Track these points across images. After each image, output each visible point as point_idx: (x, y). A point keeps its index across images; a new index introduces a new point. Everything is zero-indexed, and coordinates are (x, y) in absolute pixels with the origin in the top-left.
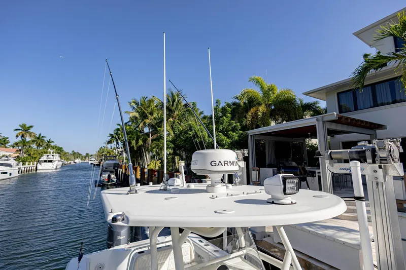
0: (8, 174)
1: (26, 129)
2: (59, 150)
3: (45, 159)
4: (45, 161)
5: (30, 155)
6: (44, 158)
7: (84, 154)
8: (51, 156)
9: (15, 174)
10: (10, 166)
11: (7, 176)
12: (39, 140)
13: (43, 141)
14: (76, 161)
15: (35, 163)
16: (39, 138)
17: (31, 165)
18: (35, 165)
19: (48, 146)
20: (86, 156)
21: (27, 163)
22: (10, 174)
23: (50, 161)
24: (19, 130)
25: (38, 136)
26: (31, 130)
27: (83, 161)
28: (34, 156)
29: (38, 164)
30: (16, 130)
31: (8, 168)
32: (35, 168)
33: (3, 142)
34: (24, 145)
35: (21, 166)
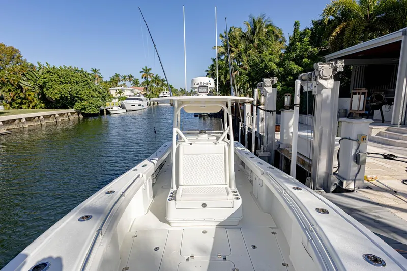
1: (147, 71)
2: (171, 88)
5: (152, 92)
6: (161, 94)
8: (165, 93)
9: (146, 106)
10: (142, 100)
11: (141, 107)
12: (157, 80)
13: (159, 80)
16: (156, 78)
19: (163, 85)
21: (151, 98)
22: (143, 106)
24: (143, 72)
25: (155, 76)
26: (150, 72)
30: (141, 72)
31: (141, 102)
33: (136, 83)
34: (148, 84)
35: (148, 101)
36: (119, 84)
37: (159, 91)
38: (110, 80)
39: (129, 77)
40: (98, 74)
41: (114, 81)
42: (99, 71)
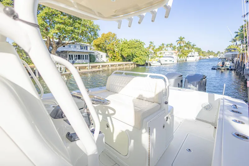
0: (172, 61)
1: (181, 39)
2: (199, 50)
3: (191, 55)
4: (190, 56)
5: (183, 53)
7: (216, 53)
8: (193, 53)
9: (176, 62)
10: (173, 57)
11: (172, 62)
12: (188, 45)
13: (190, 45)
14: (210, 57)
15: (185, 57)
16: (187, 44)
17: (183, 58)
18: (185, 58)
20: (218, 54)
21: (181, 57)
22: (173, 62)
23: (193, 56)
24: (178, 40)
25: (187, 42)
26: (183, 40)
27: (215, 57)
28: (185, 54)
29: (187, 58)
31: (172, 59)
32: (185, 60)
33: (174, 48)
34: (181, 48)
35: (179, 59)
36: (163, 49)
37: (188, 53)
38: (158, 47)
39: (170, 45)
40: (153, 44)
41: (161, 48)
42: (153, 43)
